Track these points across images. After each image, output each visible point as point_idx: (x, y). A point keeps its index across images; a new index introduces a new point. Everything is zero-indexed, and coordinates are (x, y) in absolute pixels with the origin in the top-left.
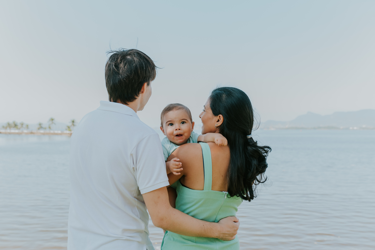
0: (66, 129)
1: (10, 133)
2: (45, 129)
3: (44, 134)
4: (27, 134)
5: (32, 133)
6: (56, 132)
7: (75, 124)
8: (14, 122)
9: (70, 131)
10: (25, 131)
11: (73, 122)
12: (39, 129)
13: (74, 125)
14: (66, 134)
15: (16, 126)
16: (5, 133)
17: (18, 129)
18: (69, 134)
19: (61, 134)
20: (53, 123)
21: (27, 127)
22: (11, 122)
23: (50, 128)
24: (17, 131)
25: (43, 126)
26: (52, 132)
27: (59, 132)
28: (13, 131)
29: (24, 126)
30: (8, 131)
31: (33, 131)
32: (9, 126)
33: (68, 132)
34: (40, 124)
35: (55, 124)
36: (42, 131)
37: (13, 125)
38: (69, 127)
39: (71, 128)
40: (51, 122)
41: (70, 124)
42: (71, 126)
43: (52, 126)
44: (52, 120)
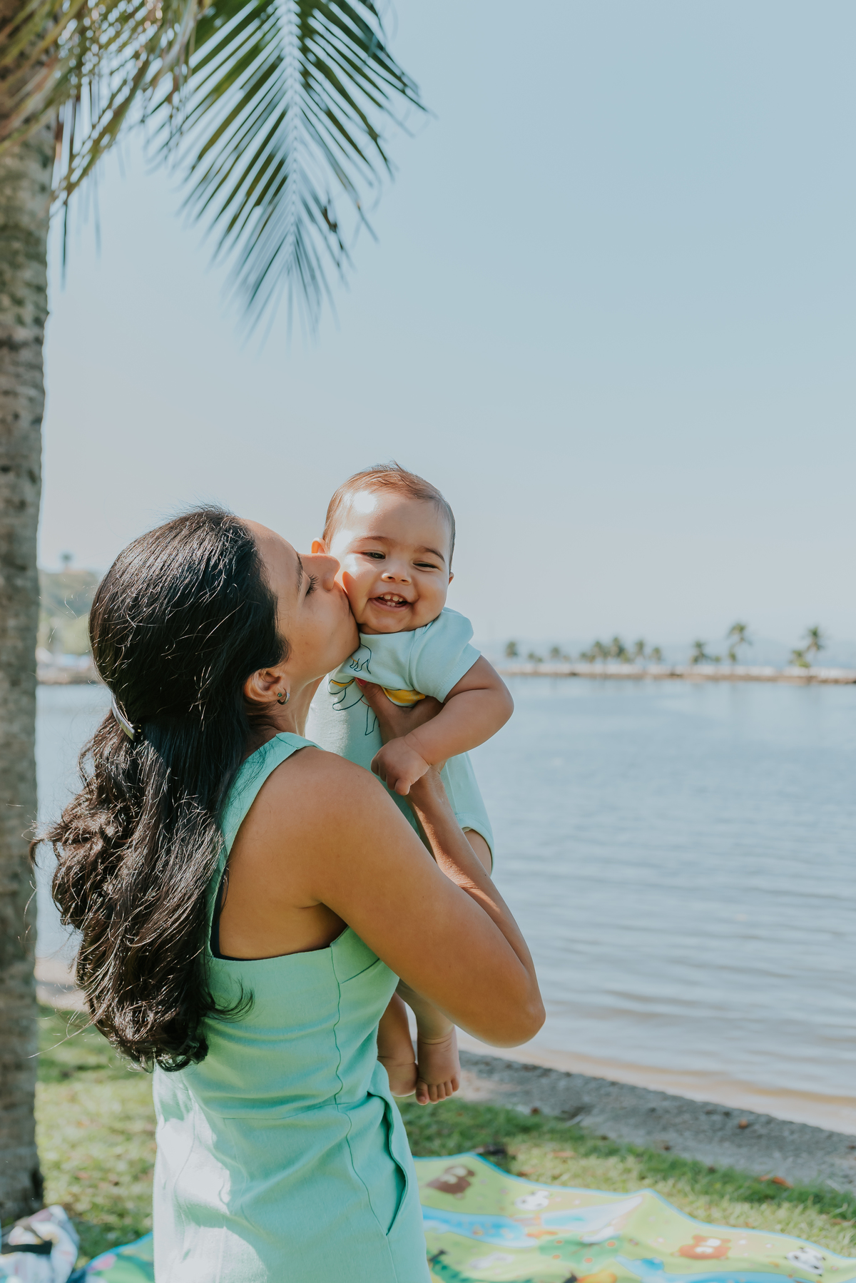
0: (791, 662)
1: (606, 677)
2: (717, 660)
3: (715, 679)
4: (657, 678)
5: (673, 675)
6: (755, 671)
7: (821, 641)
8: (616, 640)
9: (806, 666)
10: (654, 669)
11: (815, 634)
12: (696, 660)
13: (818, 647)
14: (790, 678)
15: (620, 652)
16: (592, 677)
17: (628, 660)
18: (800, 677)
19: (772, 680)
20: (742, 639)
21: (657, 654)
22: (606, 639)
23: (733, 657)
24: (625, 669)
25: (709, 650)
26: (740, 670)
27: (768, 671)
28: (614, 667)
29: (648, 650)
30: (598, 667)
31: (679, 670)
32: (601, 651)
33: (797, 671)
34: (699, 645)
35: (750, 644)
36: (706, 669)
37: (614, 650)
38: (799, 654)
39: (809, 657)
40: (736, 637)
41: (803, 644)
42: (809, 648)
43: (741, 651)
44: (740, 629)
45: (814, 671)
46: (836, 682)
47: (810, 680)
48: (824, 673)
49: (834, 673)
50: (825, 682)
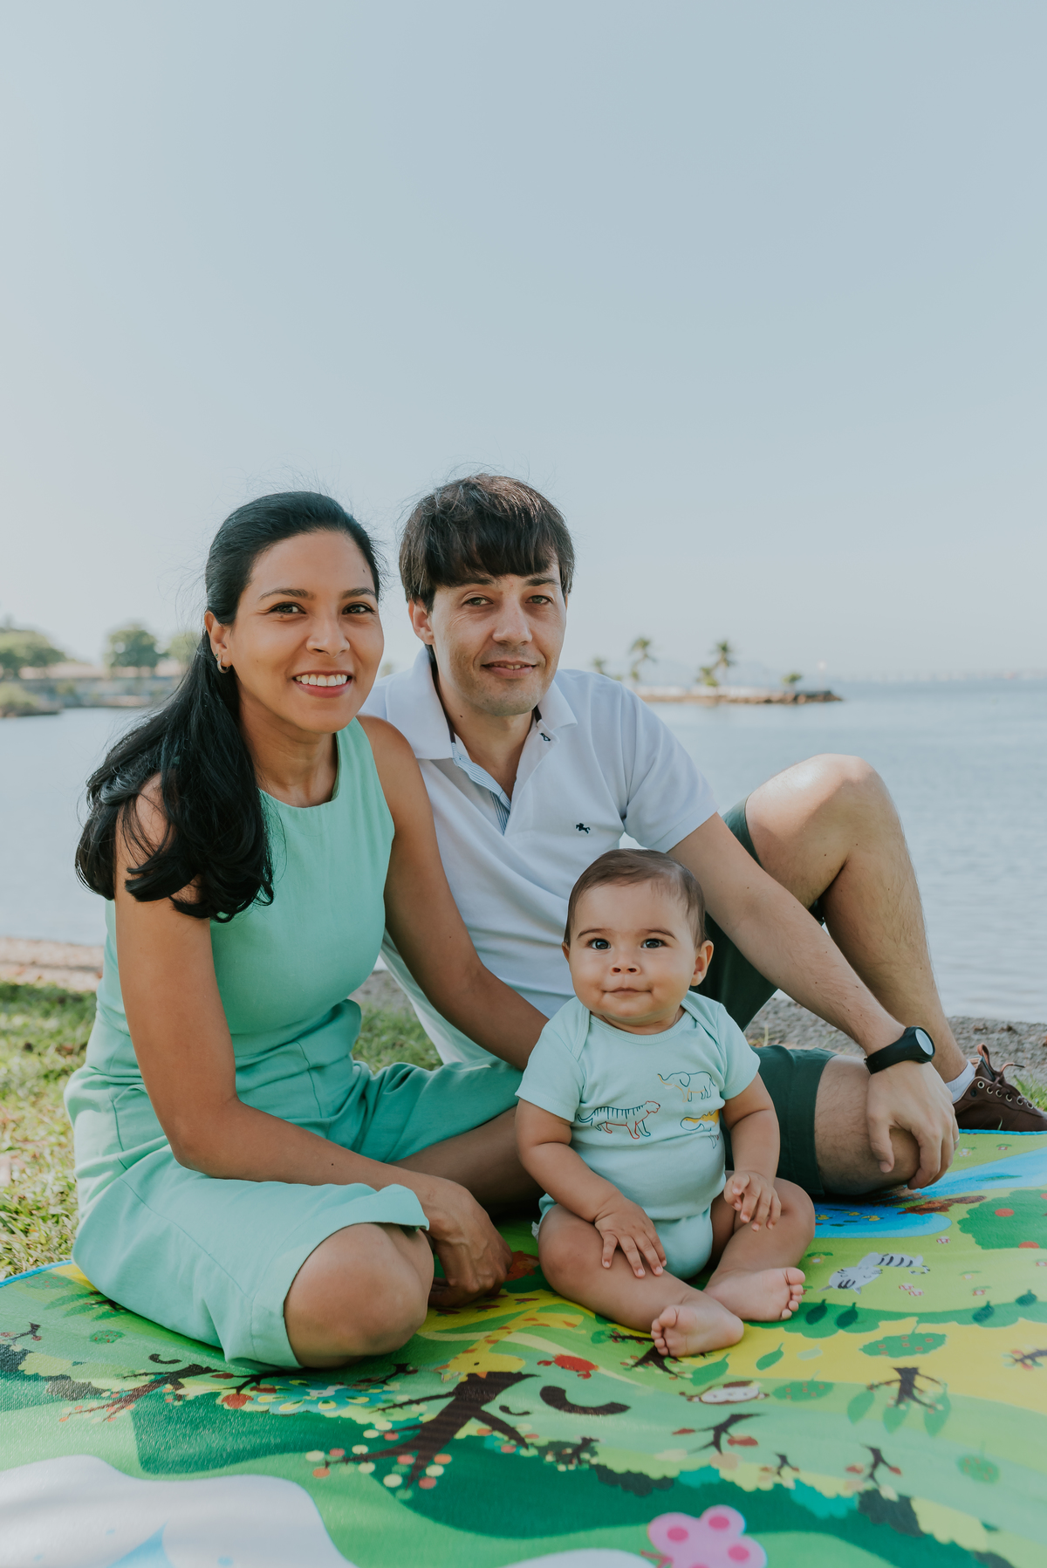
0: (698, 681)
6: (659, 691)
7: (732, 657)
9: (714, 684)
11: (724, 649)
13: (728, 663)
14: (697, 699)
18: (708, 697)
19: (678, 700)
20: (645, 656)
23: (635, 676)
25: (610, 667)
27: (674, 691)
33: (705, 690)
34: (600, 663)
35: (654, 661)
38: (707, 672)
39: (719, 674)
40: (638, 654)
41: (711, 659)
42: (717, 664)
43: (645, 669)
44: (644, 644)
45: (722, 690)
46: (747, 701)
47: (718, 699)
48: (734, 692)
49: (743, 692)
50: (735, 701)
